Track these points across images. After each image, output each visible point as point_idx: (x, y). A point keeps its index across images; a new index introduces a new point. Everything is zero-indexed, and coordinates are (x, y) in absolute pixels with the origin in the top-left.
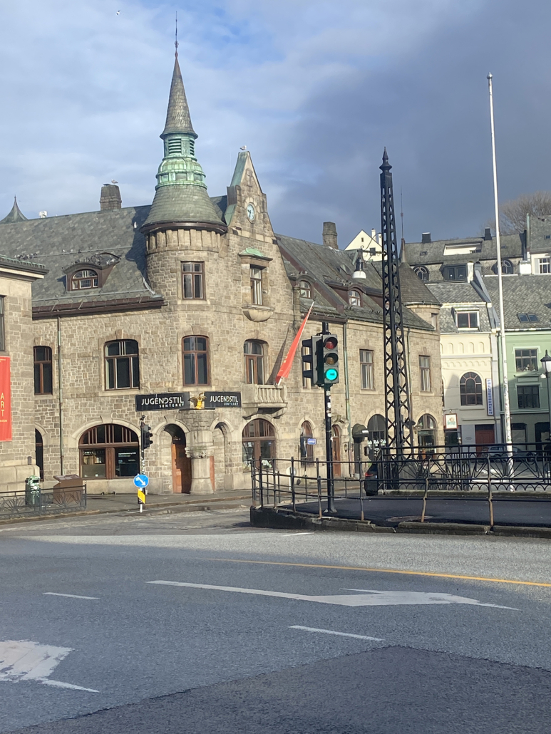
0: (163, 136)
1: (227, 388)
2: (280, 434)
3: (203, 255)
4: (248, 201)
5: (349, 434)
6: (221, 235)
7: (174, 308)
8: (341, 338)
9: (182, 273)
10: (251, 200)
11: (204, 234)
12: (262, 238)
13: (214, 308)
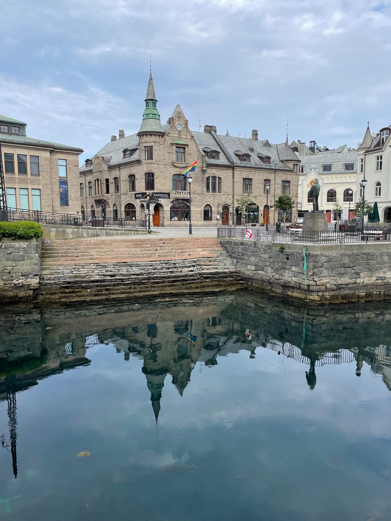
0: (146, 101)
1: (162, 192)
2: (192, 208)
3: (152, 144)
4: (177, 123)
5: (233, 210)
6: (162, 136)
7: (142, 163)
8: (231, 174)
9: (145, 151)
10: (179, 123)
11: (153, 136)
12: (185, 137)
13: (157, 163)
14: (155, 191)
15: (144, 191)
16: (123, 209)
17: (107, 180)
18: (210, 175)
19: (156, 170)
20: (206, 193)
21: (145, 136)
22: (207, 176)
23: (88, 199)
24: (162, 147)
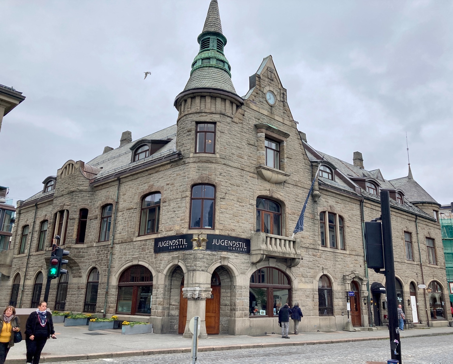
1: (233, 234)
2: (296, 284)
3: (216, 118)
4: (267, 88)
5: (368, 290)
6: (238, 107)
7: (187, 160)
8: (358, 213)
9: (197, 132)
10: (272, 89)
11: (219, 101)
12: (281, 120)
13: (223, 161)
14: (217, 232)
15: (185, 231)
16: (114, 281)
17: (84, 213)
18: (325, 209)
19: (220, 178)
20: (321, 248)
21: (198, 100)
22: (320, 209)
23: (32, 259)
24: (236, 128)
